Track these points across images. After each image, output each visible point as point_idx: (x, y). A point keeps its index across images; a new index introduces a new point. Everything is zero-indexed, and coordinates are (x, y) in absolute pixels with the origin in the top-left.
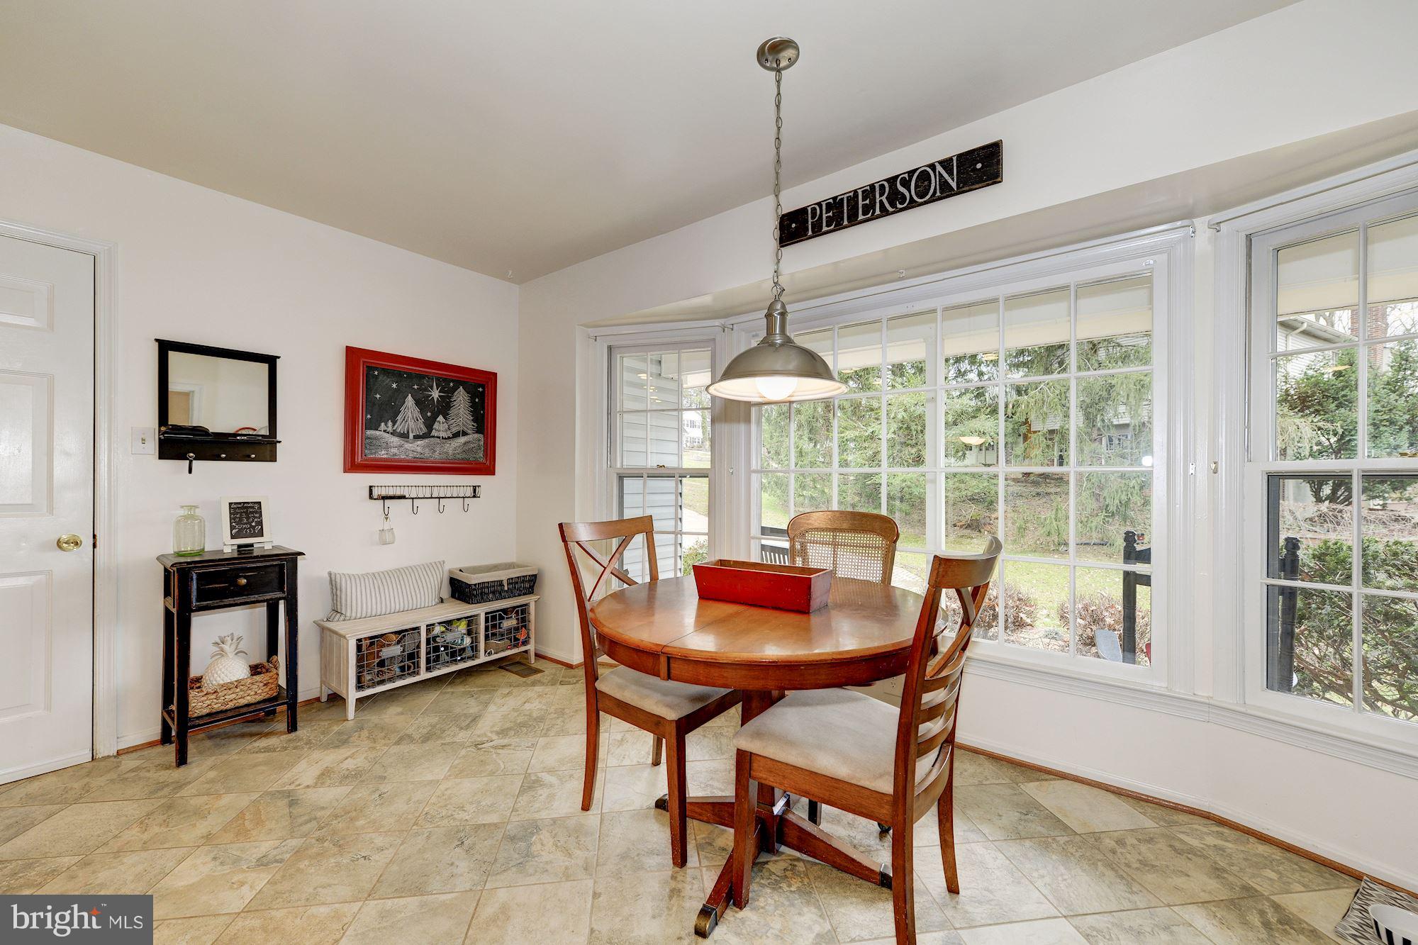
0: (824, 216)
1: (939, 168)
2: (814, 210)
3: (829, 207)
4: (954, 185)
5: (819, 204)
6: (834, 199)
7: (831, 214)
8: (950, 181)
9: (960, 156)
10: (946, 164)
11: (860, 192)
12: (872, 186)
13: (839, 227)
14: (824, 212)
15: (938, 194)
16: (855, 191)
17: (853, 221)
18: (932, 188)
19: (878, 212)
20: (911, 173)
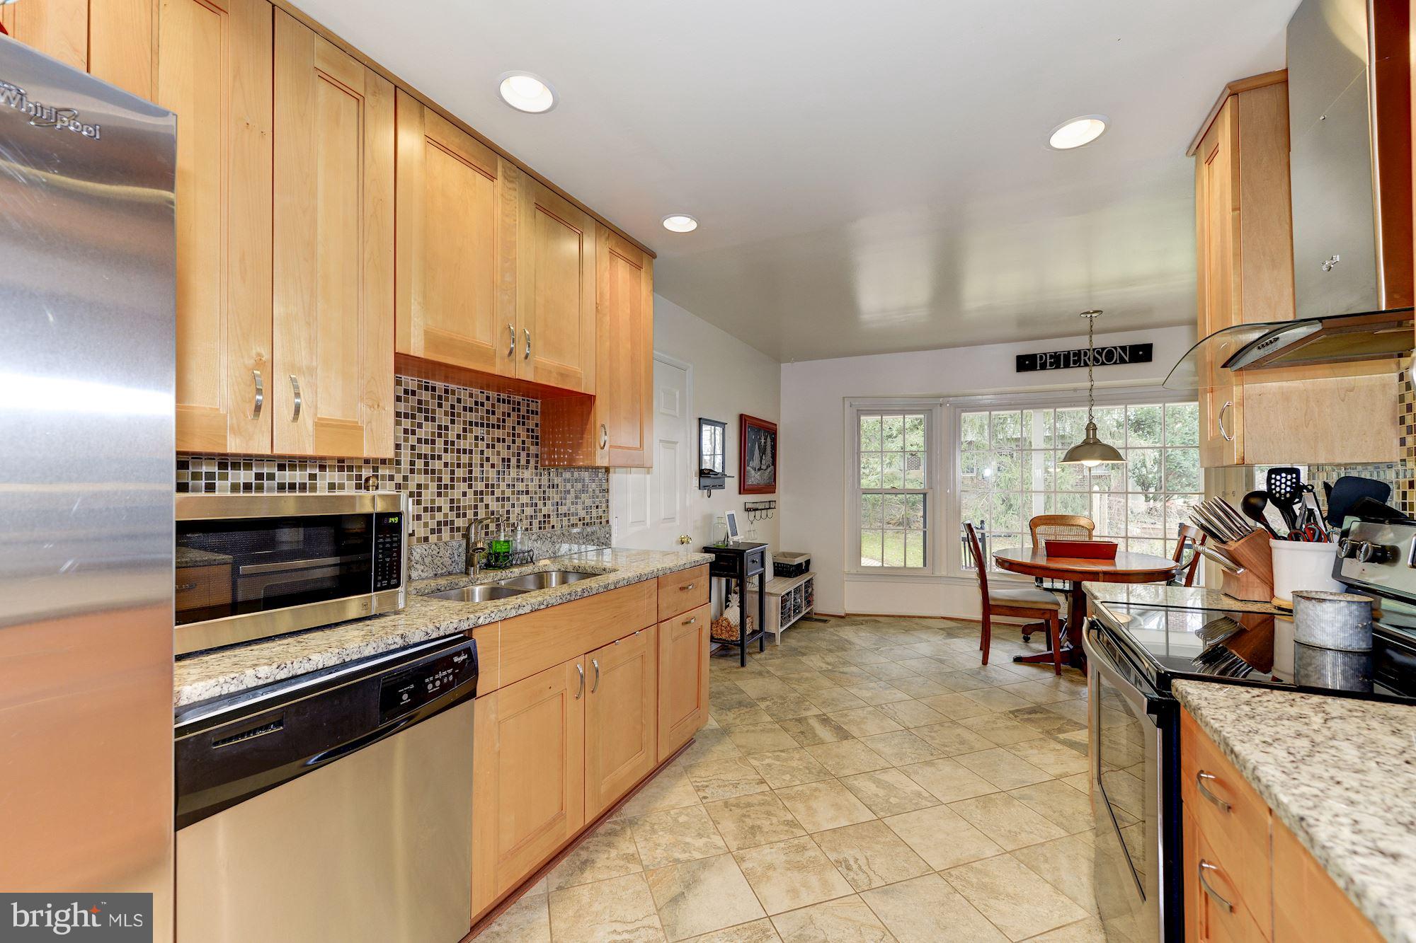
0: (1048, 361)
1: (1118, 349)
2: (1041, 357)
3: (1051, 357)
4: (1127, 359)
5: (1045, 354)
6: (1055, 353)
7: (1052, 360)
8: (1125, 357)
9: (1130, 346)
10: (1123, 348)
11: (1072, 353)
12: (1079, 351)
13: (1058, 367)
14: (1048, 359)
15: (1118, 362)
16: (1069, 352)
17: (1067, 366)
18: (1115, 358)
19: (1082, 364)
20: (1103, 349)
